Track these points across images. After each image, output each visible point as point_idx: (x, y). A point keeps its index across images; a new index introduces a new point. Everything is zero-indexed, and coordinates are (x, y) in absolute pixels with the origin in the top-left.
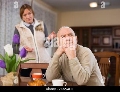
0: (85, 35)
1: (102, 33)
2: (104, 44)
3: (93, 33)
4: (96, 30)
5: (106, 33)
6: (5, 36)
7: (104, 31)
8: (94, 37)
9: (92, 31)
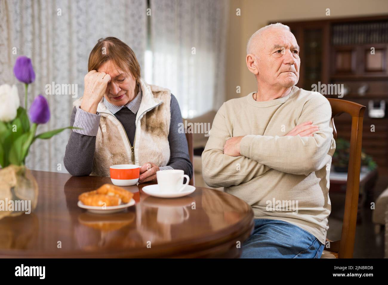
0: (313, 45)
1: (361, 38)
2: (367, 70)
3: (337, 40)
4: (345, 28)
5: (375, 37)
6: (70, 55)
7: (369, 33)
8: (339, 50)
9: (332, 34)
